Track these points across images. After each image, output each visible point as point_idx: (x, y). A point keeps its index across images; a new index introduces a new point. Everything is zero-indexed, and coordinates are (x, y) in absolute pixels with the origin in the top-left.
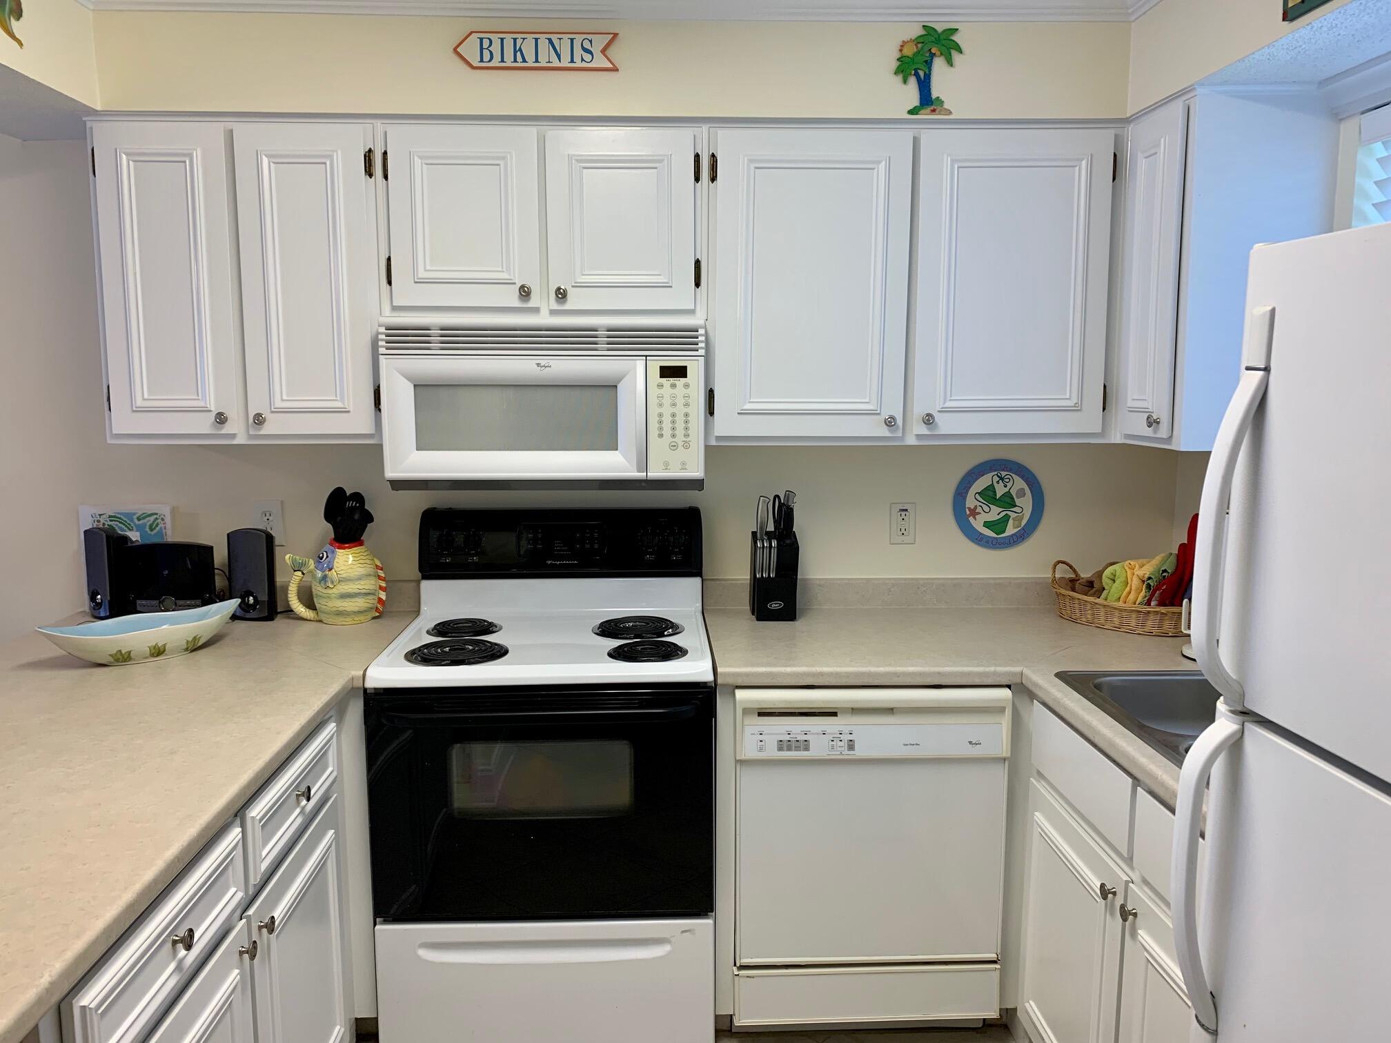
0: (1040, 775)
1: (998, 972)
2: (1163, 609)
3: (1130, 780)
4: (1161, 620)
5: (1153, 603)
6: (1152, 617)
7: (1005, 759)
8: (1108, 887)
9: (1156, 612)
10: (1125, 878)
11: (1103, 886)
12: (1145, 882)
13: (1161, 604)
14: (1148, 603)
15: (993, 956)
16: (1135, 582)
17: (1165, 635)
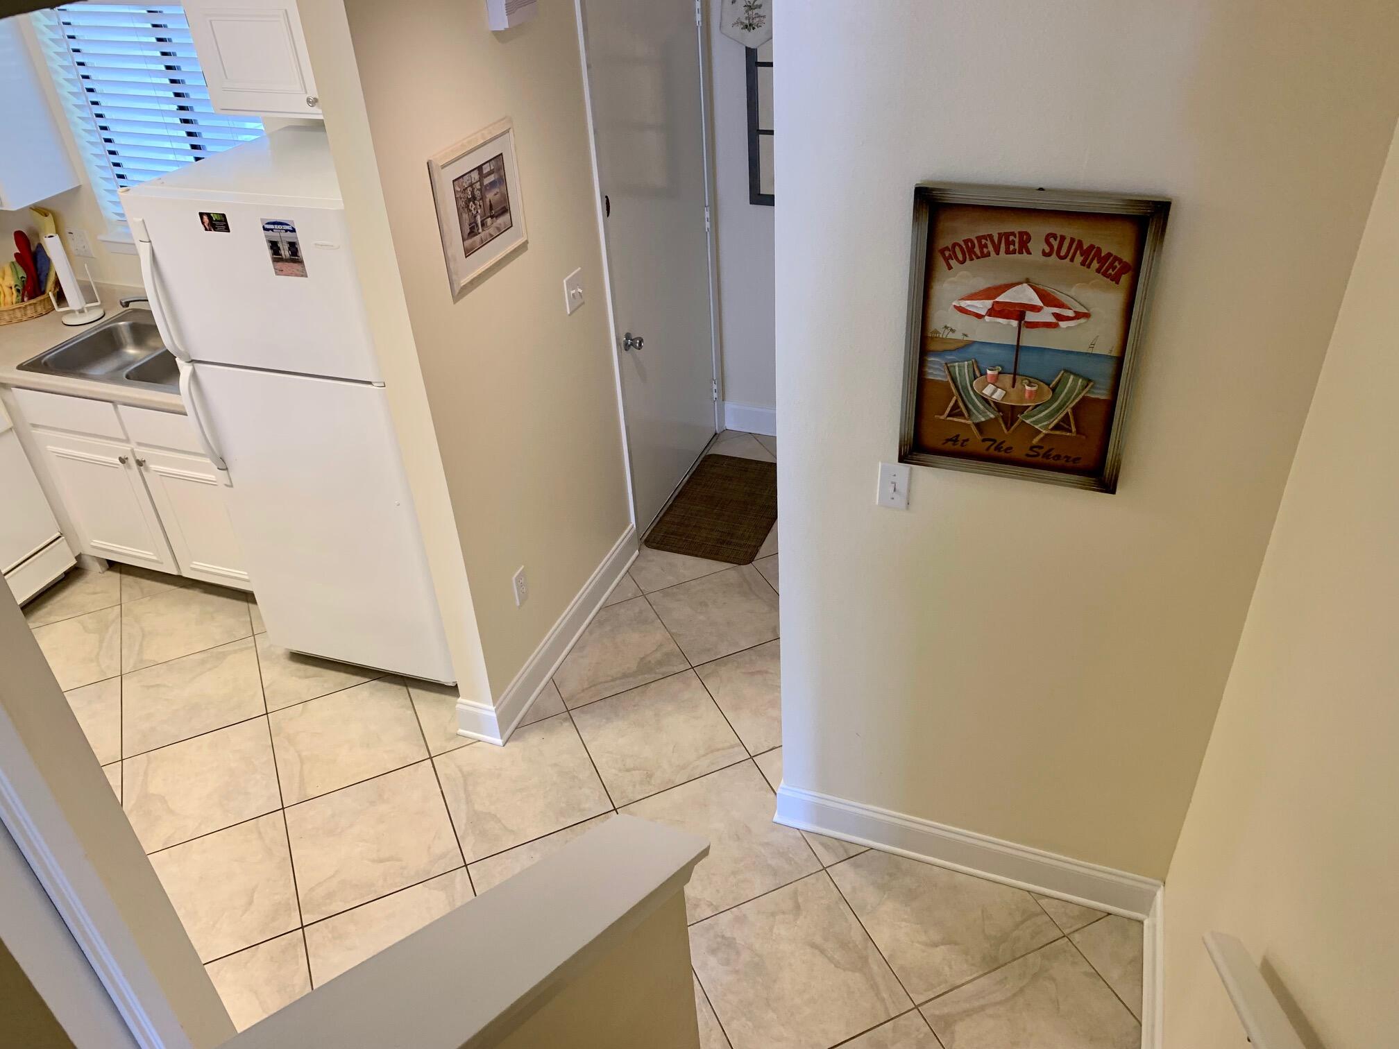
0: (34, 426)
1: (65, 541)
2: (32, 301)
3: (111, 404)
4: (35, 307)
5: (26, 299)
6: (28, 308)
7: (11, 429)
8: (123, 457)
9: (30, 305)
10: (129, 449)
11: (120, 459)
12: (139, 444)
13: (30, 298)
14: (23, 301)
15: (58, 534)
16: (7, 291)
17: (41, 315)
